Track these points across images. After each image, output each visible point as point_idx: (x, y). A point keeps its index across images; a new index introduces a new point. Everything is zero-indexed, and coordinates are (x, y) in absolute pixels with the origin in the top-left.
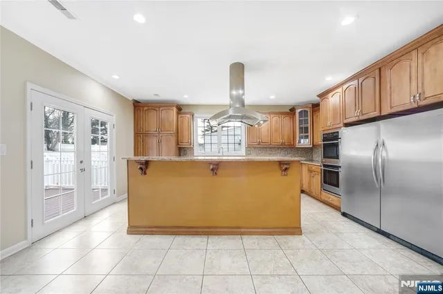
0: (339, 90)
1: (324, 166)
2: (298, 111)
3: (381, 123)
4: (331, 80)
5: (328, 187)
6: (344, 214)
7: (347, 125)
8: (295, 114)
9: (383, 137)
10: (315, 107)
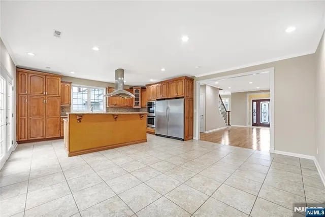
0: (155, 85)
1: (148, 116)
2: (134, 90)
3: (168, 101)
4: (152, 81)
5: (150, 125)
6: (157, 135)
7: (158, 100)
8: (133, 90)
9: (169, 106)
10: (144, 89)
